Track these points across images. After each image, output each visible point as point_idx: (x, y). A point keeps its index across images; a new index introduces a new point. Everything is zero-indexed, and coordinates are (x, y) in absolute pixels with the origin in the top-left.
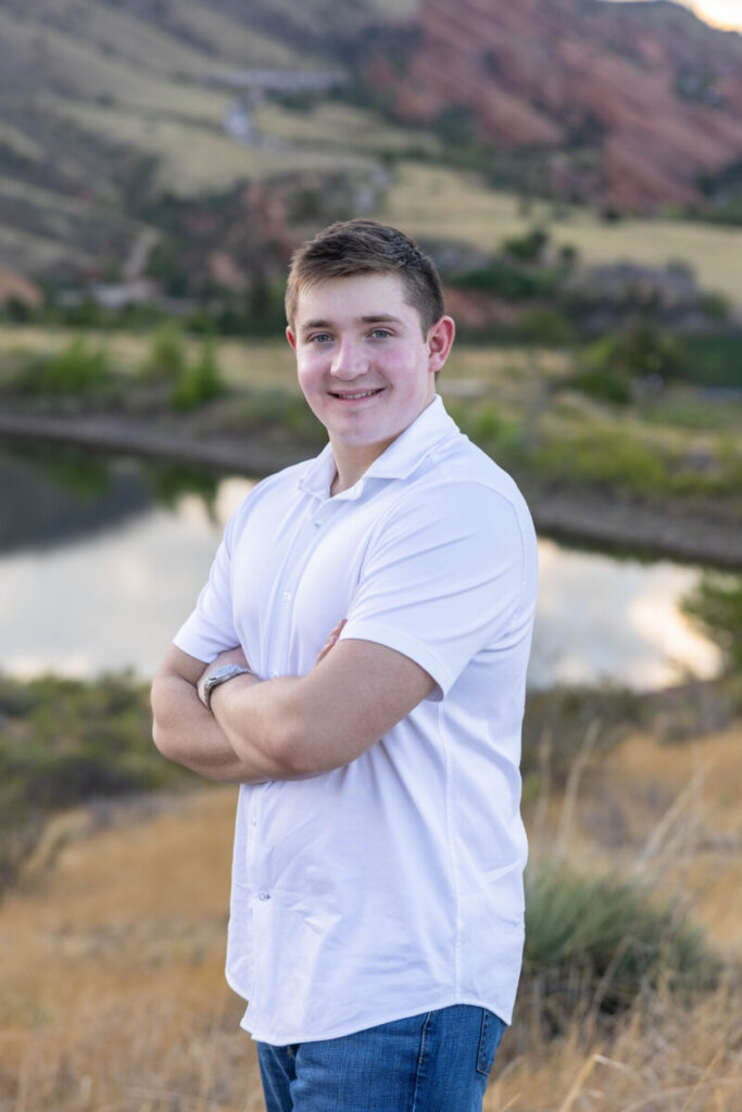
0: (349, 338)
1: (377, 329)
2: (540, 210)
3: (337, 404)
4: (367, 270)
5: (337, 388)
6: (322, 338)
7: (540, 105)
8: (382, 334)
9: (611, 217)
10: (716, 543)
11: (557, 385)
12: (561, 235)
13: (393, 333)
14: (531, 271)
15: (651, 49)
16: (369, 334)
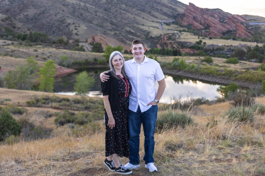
0: (138, 49)
1: (140, 48)
2: (201, 37)
3: (137, 55)
4: (139, 43)
5: (137, 53)
6: (135, 49)
7: (201, 24)
8: (140, 49)
9: (211, 38)
10: (223, 82)
11: (203, 61)
12: (204, 41)
13: (142, 49)
14: (199, 46)
15: (216, 16)
16: (139, 49)
